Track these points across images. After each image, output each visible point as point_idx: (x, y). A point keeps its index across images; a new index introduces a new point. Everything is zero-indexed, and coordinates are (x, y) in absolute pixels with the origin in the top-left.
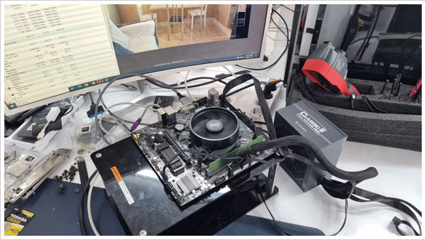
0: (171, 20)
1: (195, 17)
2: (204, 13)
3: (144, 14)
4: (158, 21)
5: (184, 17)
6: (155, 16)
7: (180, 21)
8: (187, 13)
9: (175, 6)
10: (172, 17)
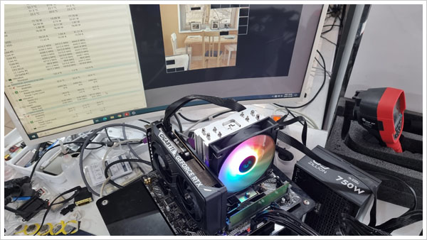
0: (207, 55)
1: (232, 52)
3: (178, 47)
4: (193, 55)
5: (221, 52)
6: (190, 50)
7: (216, 55)
8: (224, 48)
9: (211, 40)
10: (208, 51)
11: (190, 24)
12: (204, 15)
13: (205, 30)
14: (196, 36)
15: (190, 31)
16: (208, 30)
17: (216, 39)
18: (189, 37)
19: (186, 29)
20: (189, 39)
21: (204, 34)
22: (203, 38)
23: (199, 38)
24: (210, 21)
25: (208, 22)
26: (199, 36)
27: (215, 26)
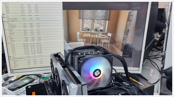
1: (104, 43)
2: (109, 41)
3: (80, 38)
4: (86, 43)
5: (99, 42)
6: (85, 40)
9: (94, 37)
10: (93, 42)
11: (85, 28)
12: (91, 25)
13: (92, 32)
14: (88, 34)
15: (85, 32)
16: (93, 32)
17: (97, 36)
18: (85, 34)
19: (84, 31)
20: (85, 35)
21: (91, 34)
22: (91, 35)
23: (89, 35)
24: (94, 28)
25: (93, 28)
26: (89, 34)
27: (96, 30)
